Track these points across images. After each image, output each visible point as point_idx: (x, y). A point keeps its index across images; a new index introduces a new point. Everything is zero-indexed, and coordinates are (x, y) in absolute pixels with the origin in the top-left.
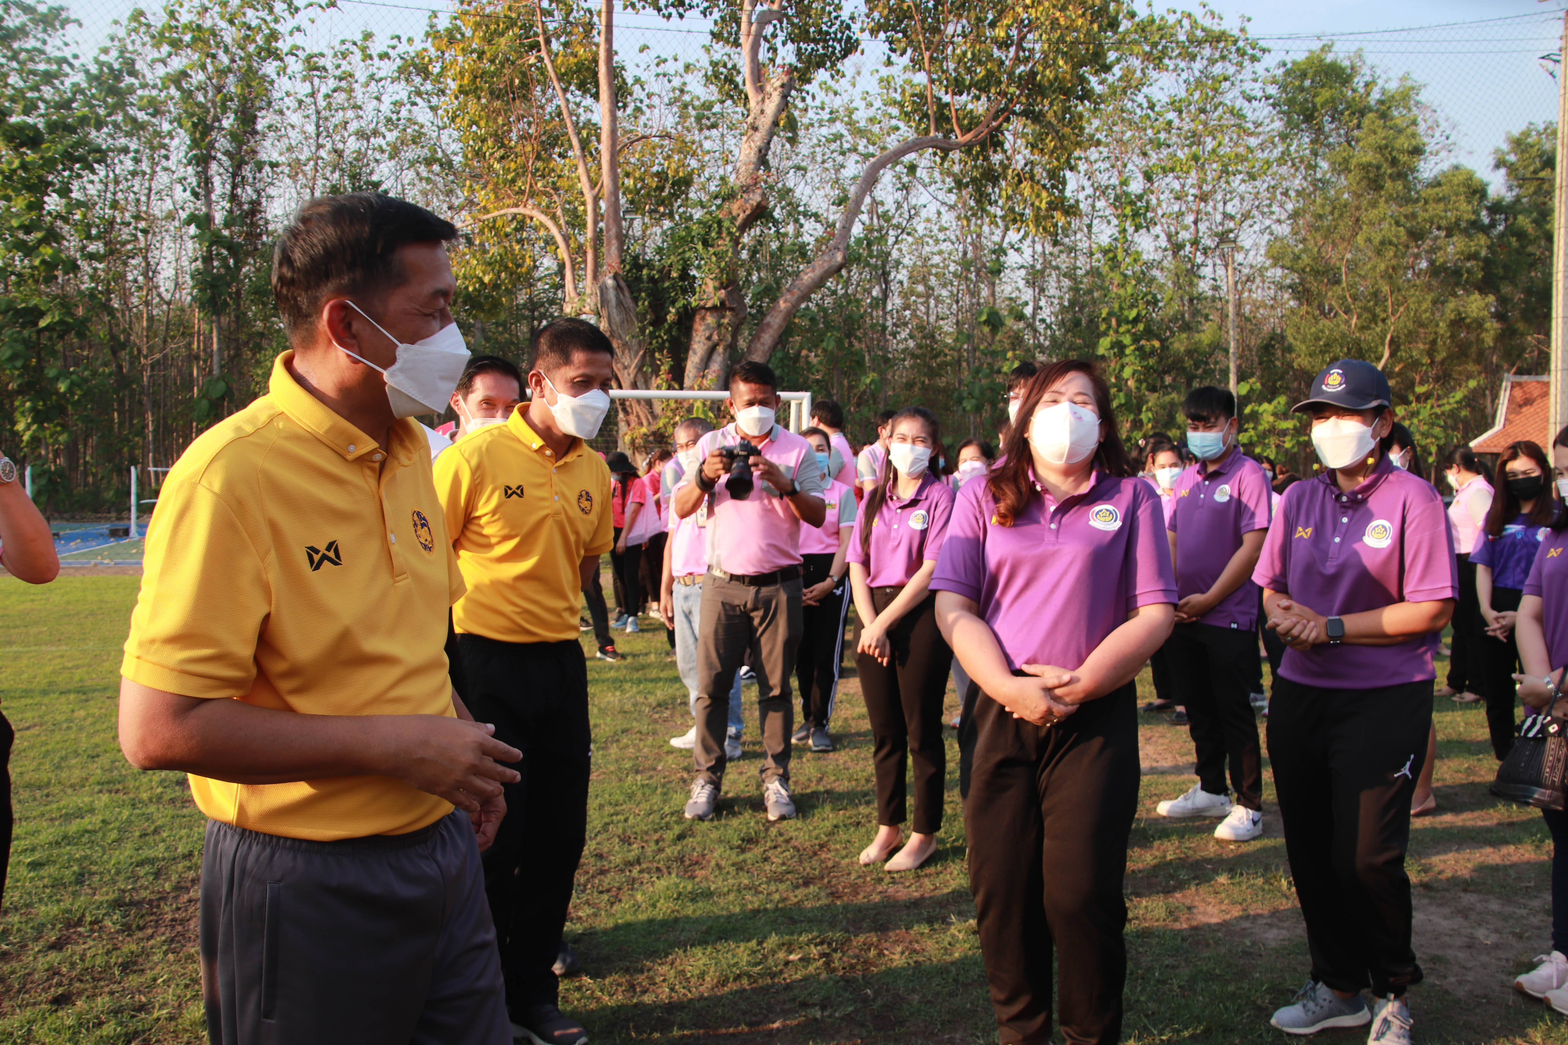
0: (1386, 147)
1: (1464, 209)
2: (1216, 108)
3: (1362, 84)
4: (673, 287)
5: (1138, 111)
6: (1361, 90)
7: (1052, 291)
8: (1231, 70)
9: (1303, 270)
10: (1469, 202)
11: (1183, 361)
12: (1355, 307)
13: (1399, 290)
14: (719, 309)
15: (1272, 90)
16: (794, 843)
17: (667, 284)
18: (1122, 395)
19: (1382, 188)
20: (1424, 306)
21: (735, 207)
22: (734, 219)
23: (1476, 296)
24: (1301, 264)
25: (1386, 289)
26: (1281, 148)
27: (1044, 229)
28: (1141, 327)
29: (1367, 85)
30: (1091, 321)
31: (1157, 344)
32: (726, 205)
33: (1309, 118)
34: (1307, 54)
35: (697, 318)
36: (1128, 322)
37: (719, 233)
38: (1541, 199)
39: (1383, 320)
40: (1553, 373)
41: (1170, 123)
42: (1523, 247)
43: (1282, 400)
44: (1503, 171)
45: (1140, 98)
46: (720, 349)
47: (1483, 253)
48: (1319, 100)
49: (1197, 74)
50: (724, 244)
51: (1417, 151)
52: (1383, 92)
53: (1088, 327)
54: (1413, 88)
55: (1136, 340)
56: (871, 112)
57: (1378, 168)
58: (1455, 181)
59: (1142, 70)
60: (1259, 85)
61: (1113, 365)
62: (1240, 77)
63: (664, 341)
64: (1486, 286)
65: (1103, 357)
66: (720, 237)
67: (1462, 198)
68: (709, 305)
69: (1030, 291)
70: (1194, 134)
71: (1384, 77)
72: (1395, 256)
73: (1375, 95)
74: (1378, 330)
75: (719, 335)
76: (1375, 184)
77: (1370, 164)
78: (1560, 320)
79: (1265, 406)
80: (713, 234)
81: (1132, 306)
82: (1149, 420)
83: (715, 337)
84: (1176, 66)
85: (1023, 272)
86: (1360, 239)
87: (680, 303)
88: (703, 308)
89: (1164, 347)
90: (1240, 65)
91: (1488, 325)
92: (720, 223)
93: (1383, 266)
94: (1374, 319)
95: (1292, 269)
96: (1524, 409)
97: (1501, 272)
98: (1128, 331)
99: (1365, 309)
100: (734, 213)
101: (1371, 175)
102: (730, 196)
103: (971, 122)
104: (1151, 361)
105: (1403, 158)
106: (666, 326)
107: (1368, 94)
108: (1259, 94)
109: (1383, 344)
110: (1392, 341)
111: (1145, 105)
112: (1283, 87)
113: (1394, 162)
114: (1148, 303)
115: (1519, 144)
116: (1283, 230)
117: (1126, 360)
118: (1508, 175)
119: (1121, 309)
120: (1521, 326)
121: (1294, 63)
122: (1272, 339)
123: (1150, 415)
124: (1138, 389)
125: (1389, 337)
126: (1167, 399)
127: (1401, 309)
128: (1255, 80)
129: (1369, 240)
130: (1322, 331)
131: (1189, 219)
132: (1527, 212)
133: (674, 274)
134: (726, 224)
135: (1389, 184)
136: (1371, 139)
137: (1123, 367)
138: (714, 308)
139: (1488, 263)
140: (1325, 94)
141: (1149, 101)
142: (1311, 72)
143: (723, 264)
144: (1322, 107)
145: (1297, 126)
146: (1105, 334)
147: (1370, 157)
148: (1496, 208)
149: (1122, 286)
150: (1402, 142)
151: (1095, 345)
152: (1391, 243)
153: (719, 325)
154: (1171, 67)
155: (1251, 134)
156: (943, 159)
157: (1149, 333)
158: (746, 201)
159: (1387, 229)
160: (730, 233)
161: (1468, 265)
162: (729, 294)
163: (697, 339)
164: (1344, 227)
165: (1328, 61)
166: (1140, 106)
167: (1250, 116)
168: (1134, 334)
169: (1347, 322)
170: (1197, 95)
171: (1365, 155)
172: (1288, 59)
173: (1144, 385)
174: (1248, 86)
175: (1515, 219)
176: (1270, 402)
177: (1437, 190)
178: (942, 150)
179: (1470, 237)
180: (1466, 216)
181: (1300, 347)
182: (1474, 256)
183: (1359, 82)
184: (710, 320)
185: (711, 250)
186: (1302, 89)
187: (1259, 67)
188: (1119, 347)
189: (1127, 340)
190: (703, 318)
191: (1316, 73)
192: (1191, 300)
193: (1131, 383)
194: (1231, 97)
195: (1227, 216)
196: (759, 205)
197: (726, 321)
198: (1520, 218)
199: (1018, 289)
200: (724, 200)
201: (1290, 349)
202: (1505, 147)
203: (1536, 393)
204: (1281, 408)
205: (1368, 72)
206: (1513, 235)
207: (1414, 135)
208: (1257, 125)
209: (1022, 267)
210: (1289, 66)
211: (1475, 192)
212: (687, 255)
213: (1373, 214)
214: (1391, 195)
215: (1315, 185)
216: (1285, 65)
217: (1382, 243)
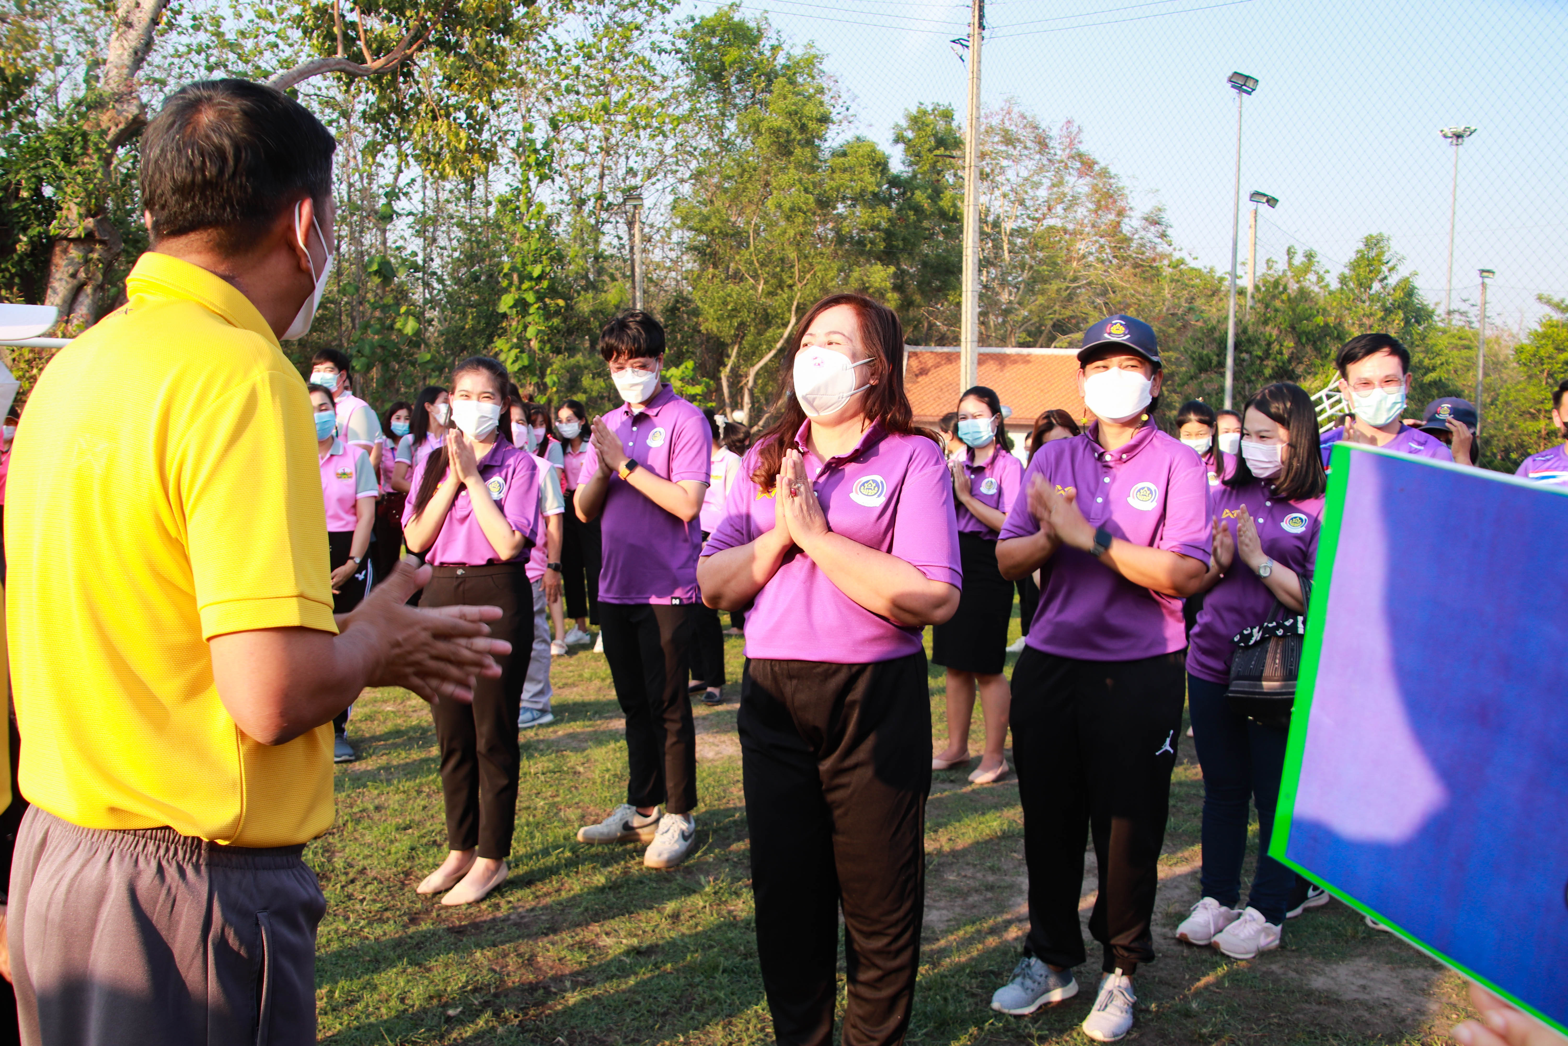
0: (796, 113)
1: (870, 181)
2: (626, 58)
3: (768, 47)
4: (24, 209)
5: (542, 52)
6: (768, 53)
7: (442, 241)
8: (640, 19)
9: (712, 232)
10: (873, 174)
11: (588, 322)
12: (763, 273)
13: (806, 257)
14: (88, 240)
15: (681, 44)
16: (371, 874)
17: (15, 205)
18: (524, 355)
19: (791, 153)
20: (831, 274)
21: (105, 119)
22: (103, 133)
23: (879, 267)
24: (710, 225)
25: (793, 255)
26: (687, 105)
27: (461, 172)
28: (545, 284)
29: (773, 48)
30: (491, 276)
31: (561, 303)
32: (92, 115)
33: (717, 76)
34: (715, 11)
35: (58, 250)
36: (531, 279)
37: (85, 148)
38: (935, 177)
39: (790, 287)
40: (963, 344)
41: (578, 69)
42: (920, 221)
43: (690, 364)
44: (901, 147)
45: (544, 40)
46: (89, 289)
47: (884, 225)
48: (727, 59)
49: (606, 20)
50: (91, 162)
51: (824, 119)
52: (789, 57)
53: (487, 282)
54: (816, 57)
55: (540, 298)
56: (243, 24)
57: (789, 133)
58: (861, 152)
59: (551, 9)
60: (668, 37)
61: (514, 324)
62: (648, 28)
63: (12, 276)
64: (888, 256)
65: (504, 316)
66: (85, 153)
67: (867, 169)
68: (73, 235)
69: (420, 242)
70: (602, 83)
71: (789, 42)
72: (804, 223)
73: (781, 60)
74: (785, 296)
75: (87, 271)
76: (784, 149)
77: (780, 129)
78: (969, 294)
79: (673, 371)
80: (77, 149)
81: (535, 262)
82: (554, 384)
83: (82, 275)
84: (584, 8)
85: (411, 219)
86: (770, 203)
87: (35, 231)
88: (65, 238)
89: (569, 308)
90: (649, 14)
91: (889, 295)
92: (85, 136)
93: (791, 233)
94: (781, 285)
95: (699, 231)
96: (920, 379)
97: (901, 244)
98: (531, 288)
99: (774, 275)
100: (104, 126)
101: (782, 140)
102: (99, 104)
103: (381, 47)
104: (556, 321)
105: (812, 125)
106: (16, 257)
107: (775, 59)
108: (669, 47)
109: (790, 311)
110: (798, 308)
111: (551, 47)
112: (692, 43)
113: (803, 128)
114: (552, 259)
115: (917, 121)
116: (686, 189)
117: (529, 319)
118: (906, 150)
119: (524, 264)
120: (918, 298)
121: (702, 18)
122: (677, 301)
123: (555, 378)
124: (541, 349)
125: (795, 303)
126: (572, 361)
127: (808, 276)
128: (665, 32)
129: (779, 206)
130: (729, 295)
131: (593, 172)
132: (923, 188)
133: (25, 194)
134: (94, 138)
135: (798, 151)
136: (782, 104)
137: (525, 327)
138: (77, 240)
139: (889, 235)
140: (733, 54)
141: (555, 43)
142: (719, 30)
143: (91, 186)
144: (730, 66)
145: (705, 85)
146: (506, 290)
147: (779, 121)
148: (895, 182)
149: (524, 239)
150: (811, 110)
151: (495, 303)
152: (800, 210)
153: (87, 261)
154: (579, 9)
155: (656, 88)
156: (348, 85)
157: (552, 291)
158: (120, 113)
159: (796, 196)
160: (99, 150)
161: (871, 235)
162: (99, 223)
163: (58, 276)
164: (754, 190)
165: (736, 19)
166: (545, 47)
167: (660, 69)
168: (537, 292)
169: (754, 288)
170: (605, 41)
171: (775, 119)
172: (697, 15)
173: (548, 346)
174: (657, 37)
175: (913, 194)
176: (677, 366)
177: (842, 159)
178: (348, 74)
179: (873, 207)
180: (870, 189)
181: (709, 312)
182: (875, 228)
183: (765, 45)
184: (75, 253)
185: (75, 169)
186: (709, 46)
187: (669, 19)
188: (522, 306)
189: (530, 297)
190: (65, 251)
191: (726, 31)
192: (596, 258)
193: (535, 344)
194: (640, 45)
195: (631, 172)
196: (136, 119)
197: (95, 256)
198: (918, 193)
199: (402, 237)
200: (89, 108)
201: (696, 312)
202: (904, 123)
203: (930, 363)
204: (689, 373)
205: (775, 36)
206: (910, 209)
207: (821, 104)
208: (665, 79)
209: (410, 214)
210: (697, 21)
211: (878, 164)
212: (43, 171)
213: (783, 179)
214: (800, 162)
215: (721, 147)
216: (693, 20)
217: (792, 209)
